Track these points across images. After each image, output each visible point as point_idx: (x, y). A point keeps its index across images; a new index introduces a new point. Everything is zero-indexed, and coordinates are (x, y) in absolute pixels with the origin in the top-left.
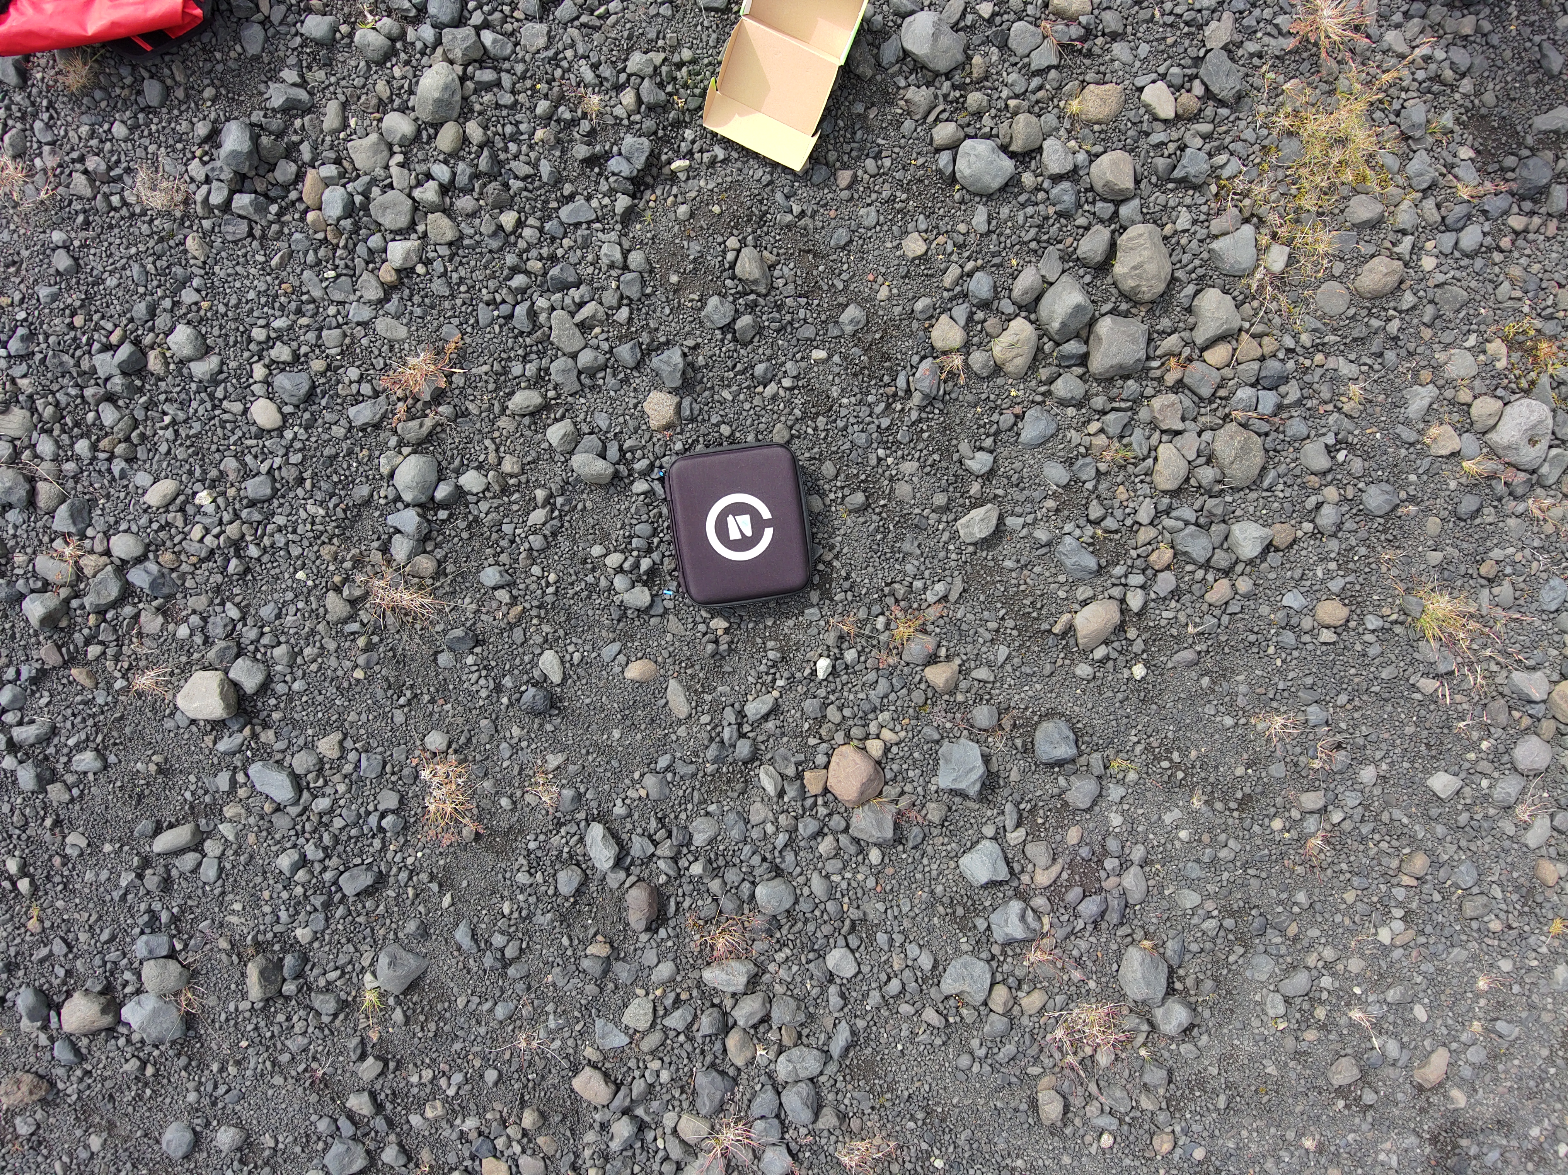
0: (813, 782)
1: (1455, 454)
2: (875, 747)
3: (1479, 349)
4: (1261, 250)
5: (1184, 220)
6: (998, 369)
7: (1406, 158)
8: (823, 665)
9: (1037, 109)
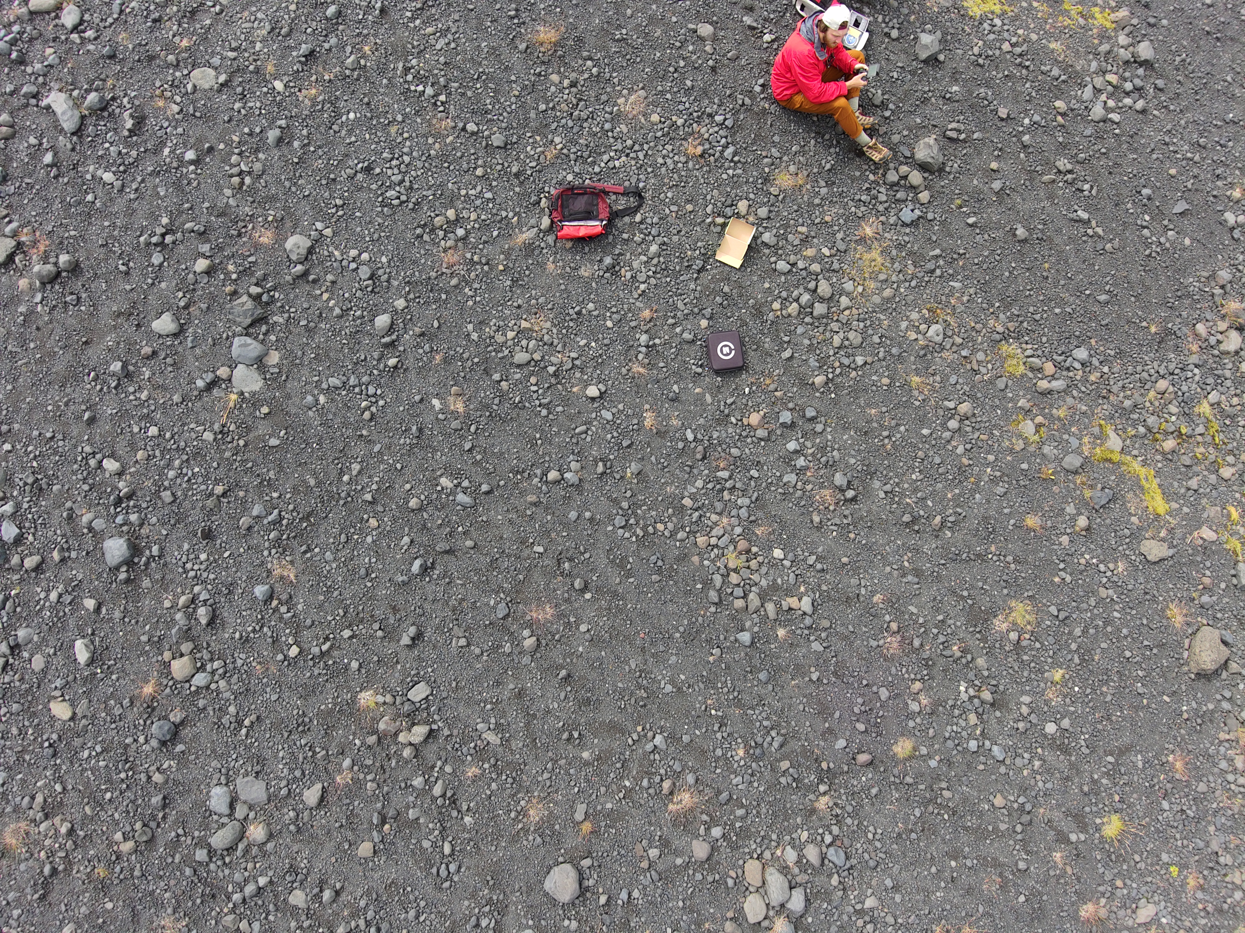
0: (745, 421)
1: (916, 339)
2: (762, 413)
3: (920, 312)
4: (855, 287)
5: (834, 280)
6: (789, 315)
7: (893, 264)
8: (747, 390)
9: (796, 254)
